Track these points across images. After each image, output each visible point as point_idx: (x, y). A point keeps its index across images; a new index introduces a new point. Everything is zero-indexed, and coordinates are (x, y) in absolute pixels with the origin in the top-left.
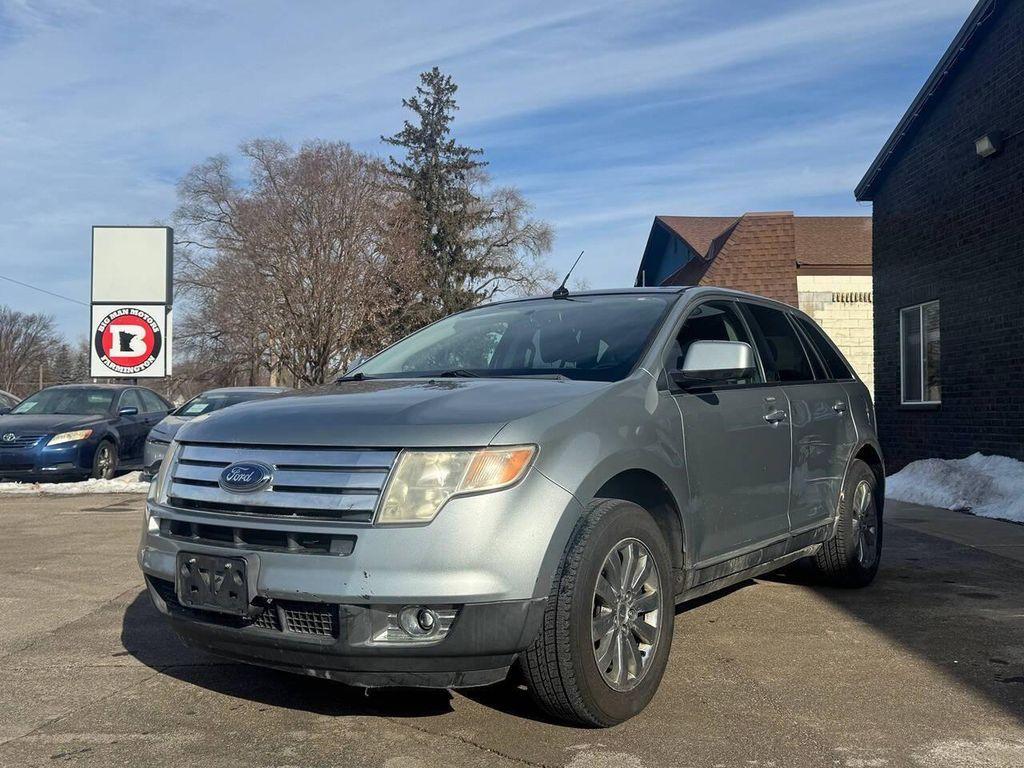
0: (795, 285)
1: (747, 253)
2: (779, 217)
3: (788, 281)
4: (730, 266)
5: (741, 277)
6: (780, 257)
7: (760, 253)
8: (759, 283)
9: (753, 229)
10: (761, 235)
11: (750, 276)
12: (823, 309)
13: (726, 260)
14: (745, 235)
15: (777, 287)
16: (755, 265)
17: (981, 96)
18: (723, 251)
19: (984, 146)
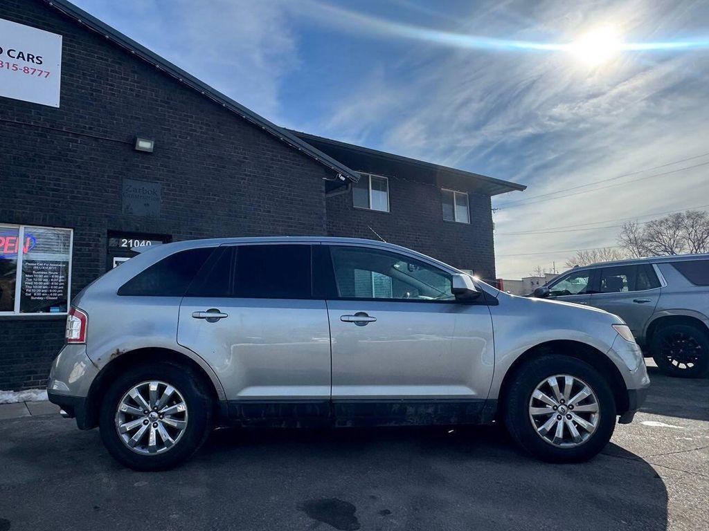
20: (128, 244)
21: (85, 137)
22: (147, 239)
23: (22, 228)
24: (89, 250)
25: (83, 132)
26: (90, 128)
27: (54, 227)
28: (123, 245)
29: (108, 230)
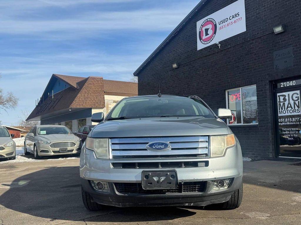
0: (104, 97)
1: (91, 88)
2: (100, 78)
3: (102, 96)
4: (86, 91)
5: (90, 94)
6: (100, 89)
7: (94, 88)
8: (94, 96)
9: (92, 81)
10: (95, 83)
11: (92, 94)
12: (111, 105)
13: (85, 89)
14: (90, 82)
15: (99, 98)
16: (93, 91)
17: (172, 53)
18: (84, 86)
19: (175, 66)
20: (284, 85)
21: (256, 39)
22: (292, 80)
23: (240, 88)
24: (263, 93)
25: (255, 37)
26: (258, 34)
27: (250, 85)
28: (282, 86)
29: (269, 81)
